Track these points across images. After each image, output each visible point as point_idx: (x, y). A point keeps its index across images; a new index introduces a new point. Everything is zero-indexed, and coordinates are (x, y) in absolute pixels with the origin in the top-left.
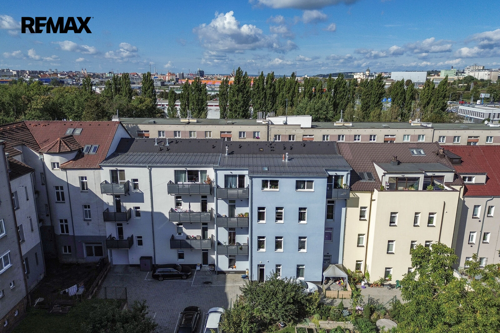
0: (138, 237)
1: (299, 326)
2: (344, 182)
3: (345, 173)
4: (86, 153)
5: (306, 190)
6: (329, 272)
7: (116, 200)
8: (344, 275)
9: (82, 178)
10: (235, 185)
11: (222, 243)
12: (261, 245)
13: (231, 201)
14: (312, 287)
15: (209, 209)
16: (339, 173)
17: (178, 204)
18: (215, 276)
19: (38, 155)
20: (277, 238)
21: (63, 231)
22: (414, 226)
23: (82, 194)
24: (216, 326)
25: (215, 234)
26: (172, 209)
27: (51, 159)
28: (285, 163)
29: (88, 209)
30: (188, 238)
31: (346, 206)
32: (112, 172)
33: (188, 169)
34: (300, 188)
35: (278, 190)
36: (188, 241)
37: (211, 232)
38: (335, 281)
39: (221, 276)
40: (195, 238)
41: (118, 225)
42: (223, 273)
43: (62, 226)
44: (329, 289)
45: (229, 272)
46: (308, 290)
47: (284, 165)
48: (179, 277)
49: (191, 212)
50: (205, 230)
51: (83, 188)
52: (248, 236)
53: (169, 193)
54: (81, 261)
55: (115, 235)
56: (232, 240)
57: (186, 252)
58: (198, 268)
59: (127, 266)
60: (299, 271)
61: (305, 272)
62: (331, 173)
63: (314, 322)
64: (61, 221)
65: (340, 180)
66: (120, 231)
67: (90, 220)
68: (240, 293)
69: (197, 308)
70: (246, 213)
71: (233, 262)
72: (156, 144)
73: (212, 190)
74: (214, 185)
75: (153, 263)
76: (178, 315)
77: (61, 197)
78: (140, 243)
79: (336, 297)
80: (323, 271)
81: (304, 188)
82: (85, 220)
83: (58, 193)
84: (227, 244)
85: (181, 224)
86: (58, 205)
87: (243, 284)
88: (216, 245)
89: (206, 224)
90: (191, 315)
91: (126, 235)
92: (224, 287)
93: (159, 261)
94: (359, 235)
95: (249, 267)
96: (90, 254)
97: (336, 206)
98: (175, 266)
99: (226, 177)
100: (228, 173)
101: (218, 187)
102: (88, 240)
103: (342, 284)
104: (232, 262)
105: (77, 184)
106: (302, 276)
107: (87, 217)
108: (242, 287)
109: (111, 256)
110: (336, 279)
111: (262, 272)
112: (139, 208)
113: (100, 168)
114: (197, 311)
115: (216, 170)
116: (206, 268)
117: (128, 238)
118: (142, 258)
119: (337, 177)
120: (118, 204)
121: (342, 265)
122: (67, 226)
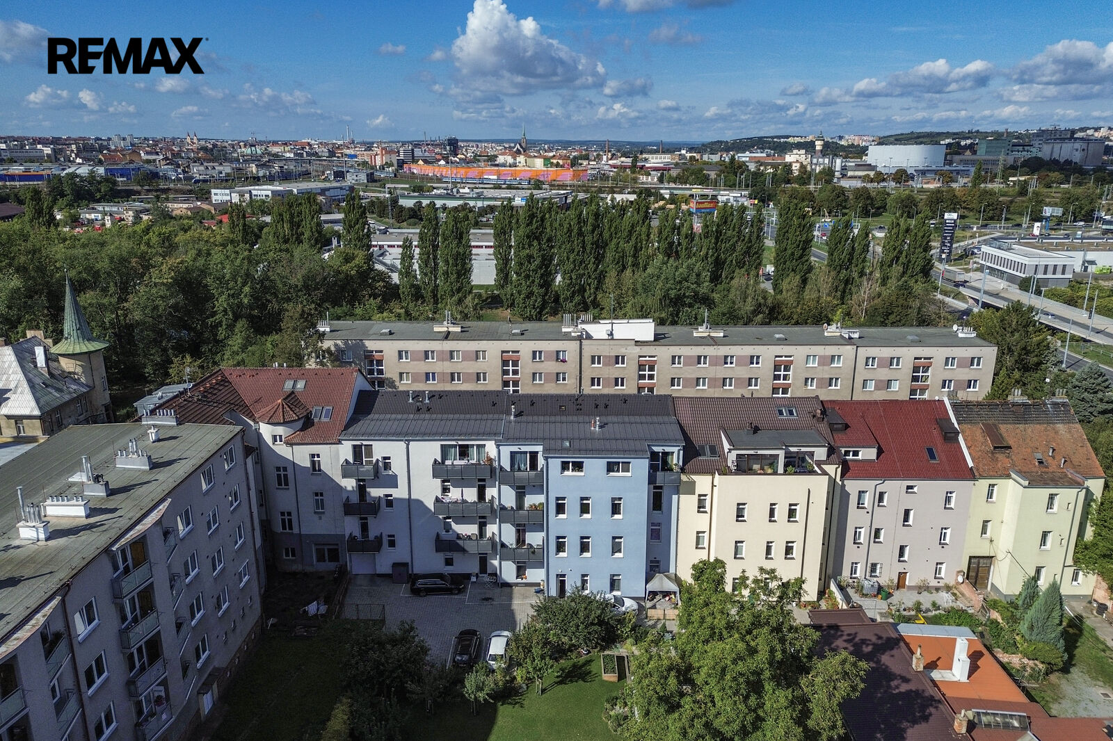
0: (389, 536)
1: (607, 653)
2: (676, 460)
3: (675, 449)
4: (316, 420)
5: (621, 474)
6: (654, 585)
7: (359, 485)
8: (673, 587)
9: (313, 456)
10: (525, 464)
11: (508, 544)
12: (560, 547)
13: (518, 487)
14: (629, 604)
15: (488, 497)
16: (668, 449)
17: (445, 490)
18: (498, 590)
19: (252, 423)
20: (582, 538)
21: (284, 528)
22: (770, 521)
23: (314, 477)
24: (502, 652)
25: (496, 532)
26: (437, 497)
27: (272, 431)
28: (594, 432)
29: (319, 498)
30: (459, 537)
31: (678, 493)
32: (355, 447)
33: (460, 443)
34: (613, 471)
35: (582, 474)
36: (460, 542)
37: (492, 529)
38: (664, 597)
39: (506, 589)
40: (469, 538)
41: (361, 519)
42: (508, 585)
43: (283, 521)
44: (654, 607)
45: (517, 585)
46: (624, 609)
47: (592, 438)
48: (448, 591)
49: (464, 501)
50: (482, 526)
51: (314, 469)
52: (543, 534)
53: (434, 477)
54: (309, 569)
55: (357, 533)
56: (520, 541)
57: (456, 556)
58: (473, 579)
59: (373, 575)
60: (614, 584)
61: (622, 584)
62: (656, 449)
63: (627, 649)
64: (283, 514)
65: (670, 457)
66: (364, 528)
67: (323, 513)
68: (532, 612)
69: (476, 631)
70: (540, 504)
71: (522, 570)
72: (411, 401)
73: (492, 470)
74: (496, 464)
75: (410, 572)
76: (451, 640)
77: (283, 480)
78: (392, 544)
79: (662, 618)
80: (647, 582)
81: (618, 471)
82: (315, 513)
83: (279, 476)
84: (514, 546)
85: (449, 518)
86: (280, 493)
87: (535, 600)
88: (499, 548)
89: (484, 517)
90: (468, 640)
91: (372, 534)
92: (510, 605)
93: (418, 568)
94: (698, 533)
95: (544, 577)
96: (321, 558)
97: (665, 493)
98: (441, 576)
99: (513, 454)
100: (515, 449)
101: (501, 468)
102: (318, 541)
103: (673, 600)
104: (520, 571)
105: (307, 463)
106: (619, 590)
107: (318, 508)
108: (534, 604)
109: (351, 561)
110: (666, 594)
111: (562, 583)
112: (391, 496)
113: (339, 442)
114: (476, 635)
115: (498, 446)
116: (486, 578)
117: (376, 537)
118: (395, 565)
119: (666, 454)
120: (362, 489)
121: (676, 575)
122: (290, 521)
